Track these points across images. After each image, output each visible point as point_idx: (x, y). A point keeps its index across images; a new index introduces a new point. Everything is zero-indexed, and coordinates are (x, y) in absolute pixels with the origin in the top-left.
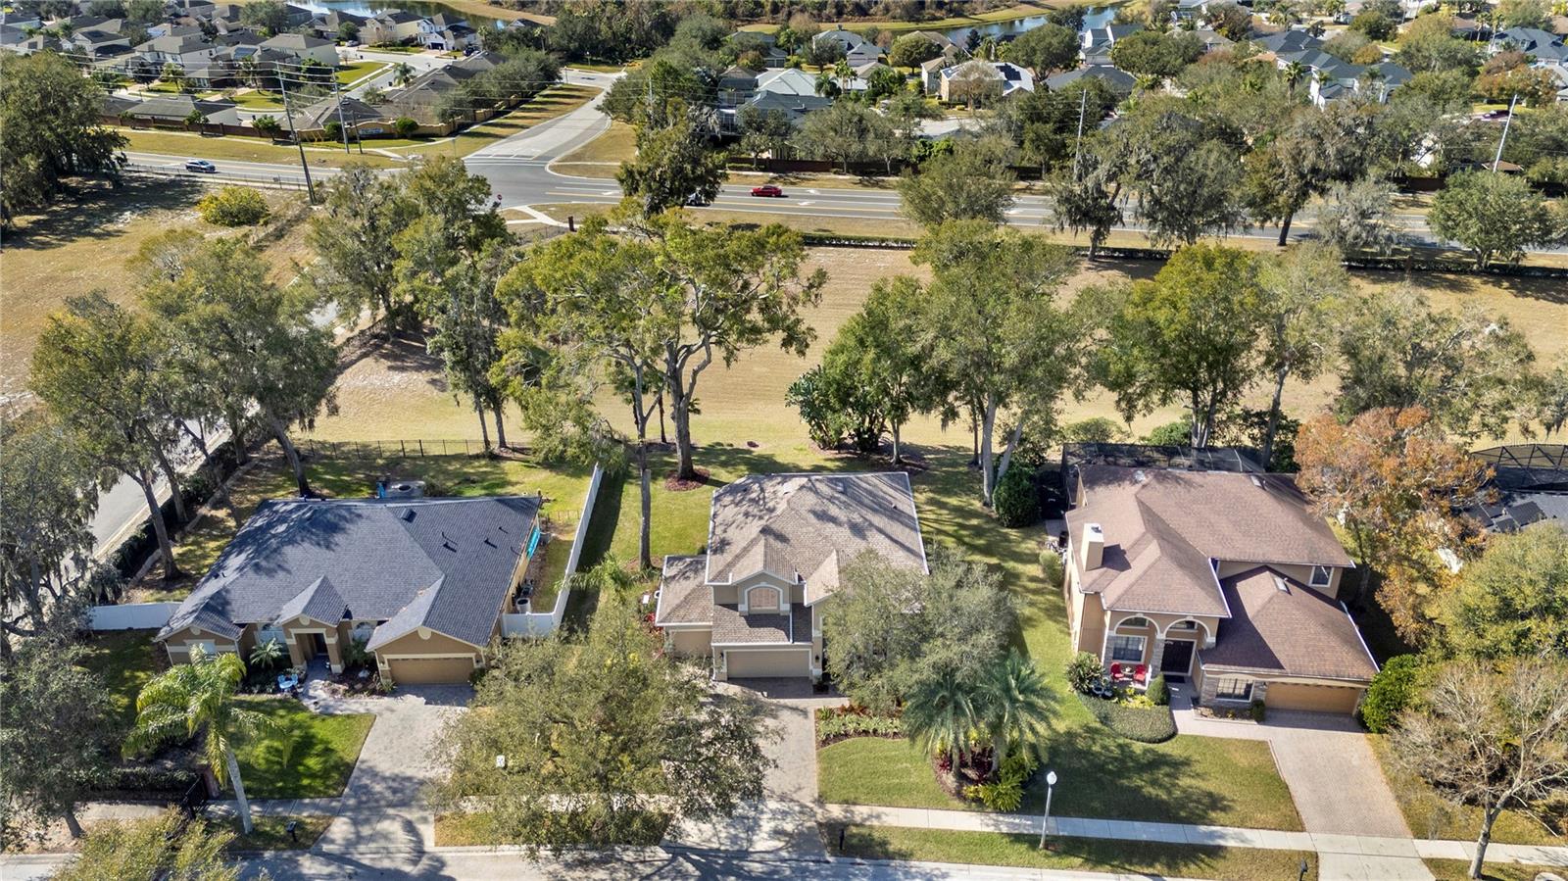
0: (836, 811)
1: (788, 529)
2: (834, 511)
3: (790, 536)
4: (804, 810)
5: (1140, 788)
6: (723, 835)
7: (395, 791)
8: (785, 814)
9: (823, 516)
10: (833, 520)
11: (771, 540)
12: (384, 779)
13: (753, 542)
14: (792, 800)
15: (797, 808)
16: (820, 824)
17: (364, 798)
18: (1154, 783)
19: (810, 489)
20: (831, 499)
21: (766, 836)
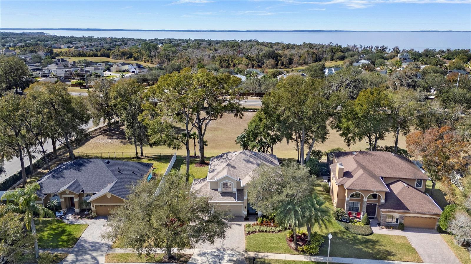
0: (252, 254)
1: (235, 165)
2: (251, 160)
3: (236, 167)
4: (240, 254)
5: (361, 249)
6: (210, 261)
7: (92, 247)
8: (233, 255)
9: (248, 161)
10: (251, 162)
11: (230, 168)
12: (89, 243)
13: (224, 168)
14: (235, 251)
15: (237, 253)
16: (246, 258)
17: (81, 248)
18: (366, 247)
19: (244, 153)
20: (250, 156)
21: (226, 261)
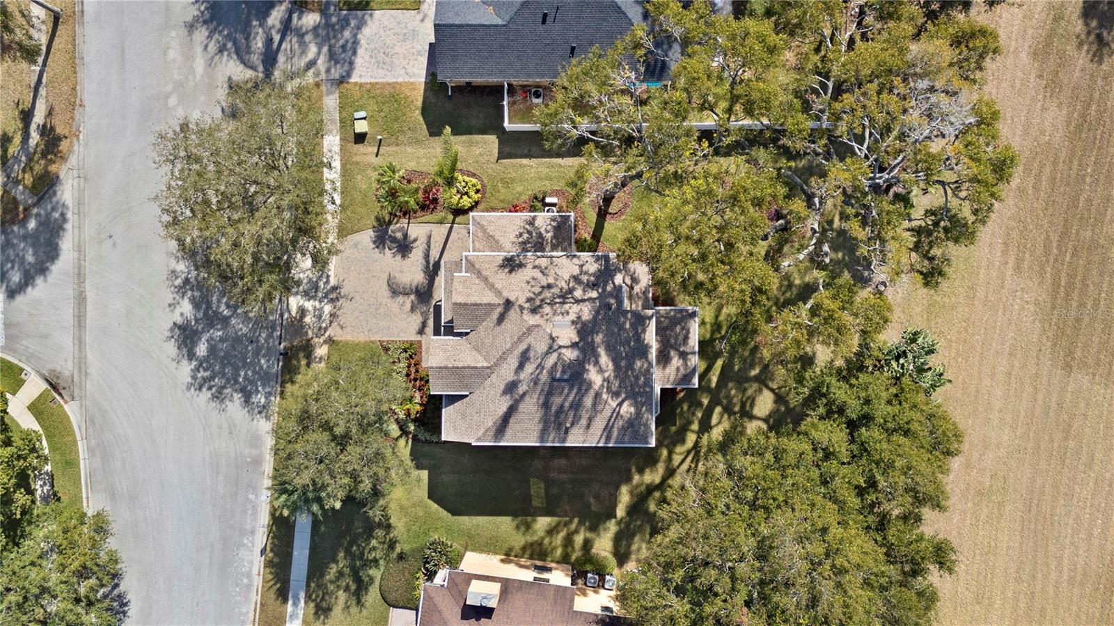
0: (321, 351)
1: (507, 324)
2: (530, 368)
3: (503, 326)
4: (321, 331)
5: (337, 563)
6: (301, 275)
7: (343, 47)
8: (320, 317)
9: (524, 358)
10: (521, 366)
11: (500, 310)
12: (355, 35)
13: (498, 293)
14: (331, 322)
15: (324, 325)
16: (309, 340)
17: (337, 27)
18: (341, 574)
19: (551, 348)
20: (540, 366)
21: (300, 304)
